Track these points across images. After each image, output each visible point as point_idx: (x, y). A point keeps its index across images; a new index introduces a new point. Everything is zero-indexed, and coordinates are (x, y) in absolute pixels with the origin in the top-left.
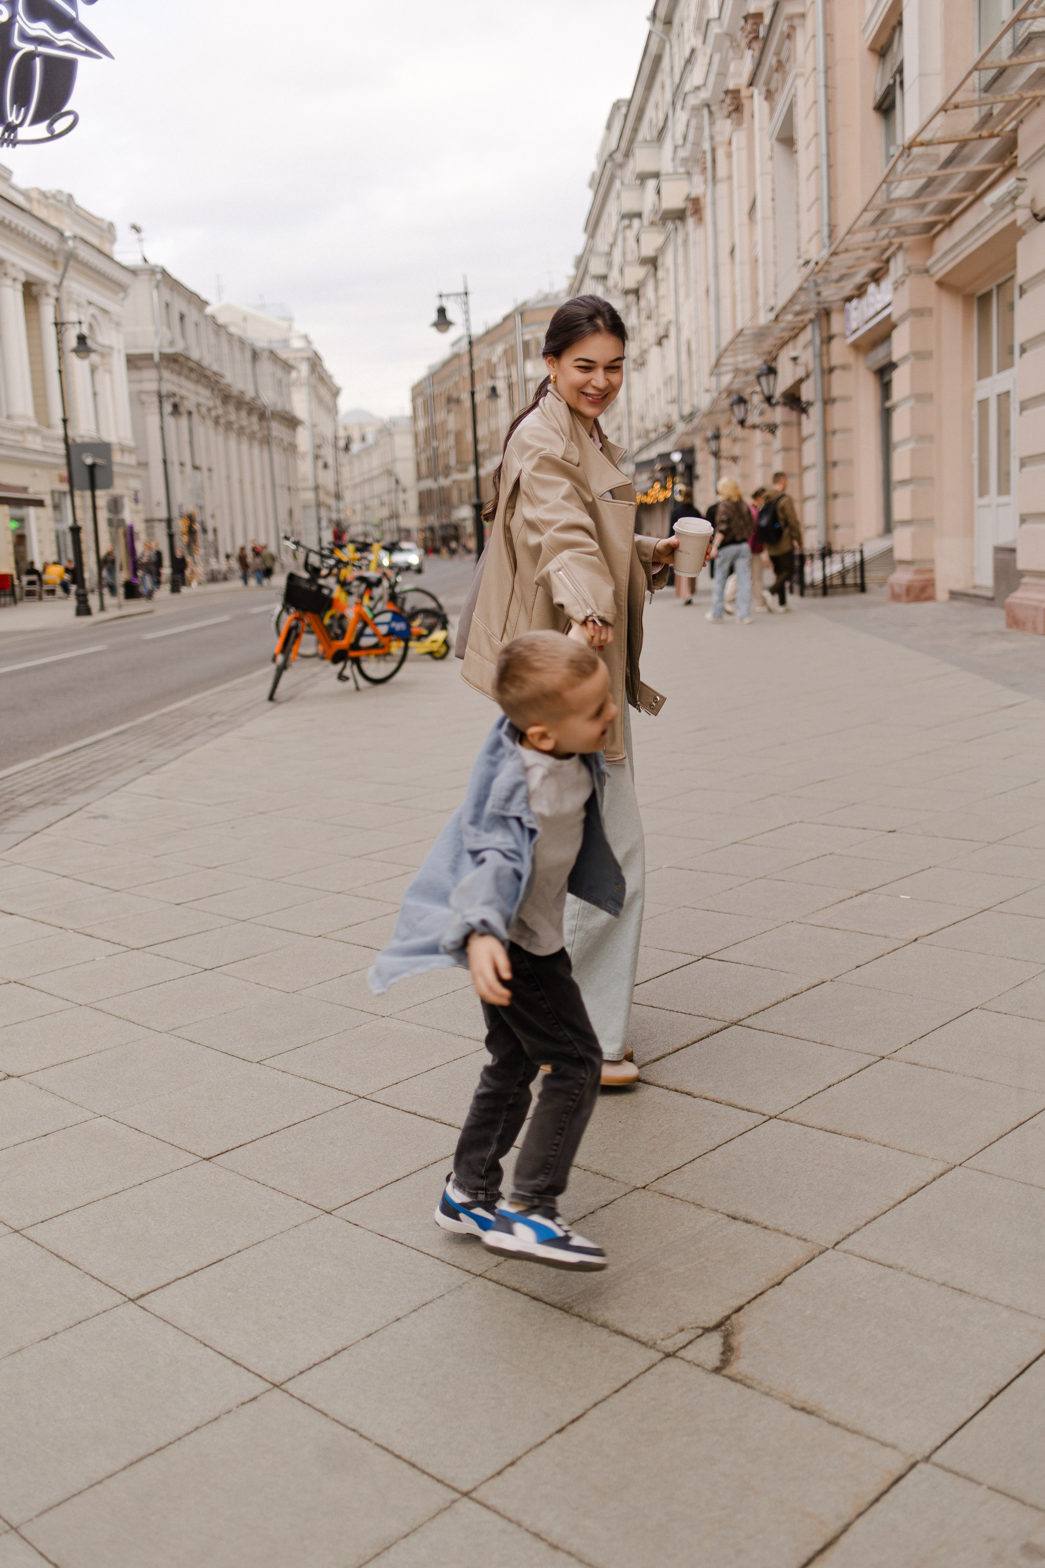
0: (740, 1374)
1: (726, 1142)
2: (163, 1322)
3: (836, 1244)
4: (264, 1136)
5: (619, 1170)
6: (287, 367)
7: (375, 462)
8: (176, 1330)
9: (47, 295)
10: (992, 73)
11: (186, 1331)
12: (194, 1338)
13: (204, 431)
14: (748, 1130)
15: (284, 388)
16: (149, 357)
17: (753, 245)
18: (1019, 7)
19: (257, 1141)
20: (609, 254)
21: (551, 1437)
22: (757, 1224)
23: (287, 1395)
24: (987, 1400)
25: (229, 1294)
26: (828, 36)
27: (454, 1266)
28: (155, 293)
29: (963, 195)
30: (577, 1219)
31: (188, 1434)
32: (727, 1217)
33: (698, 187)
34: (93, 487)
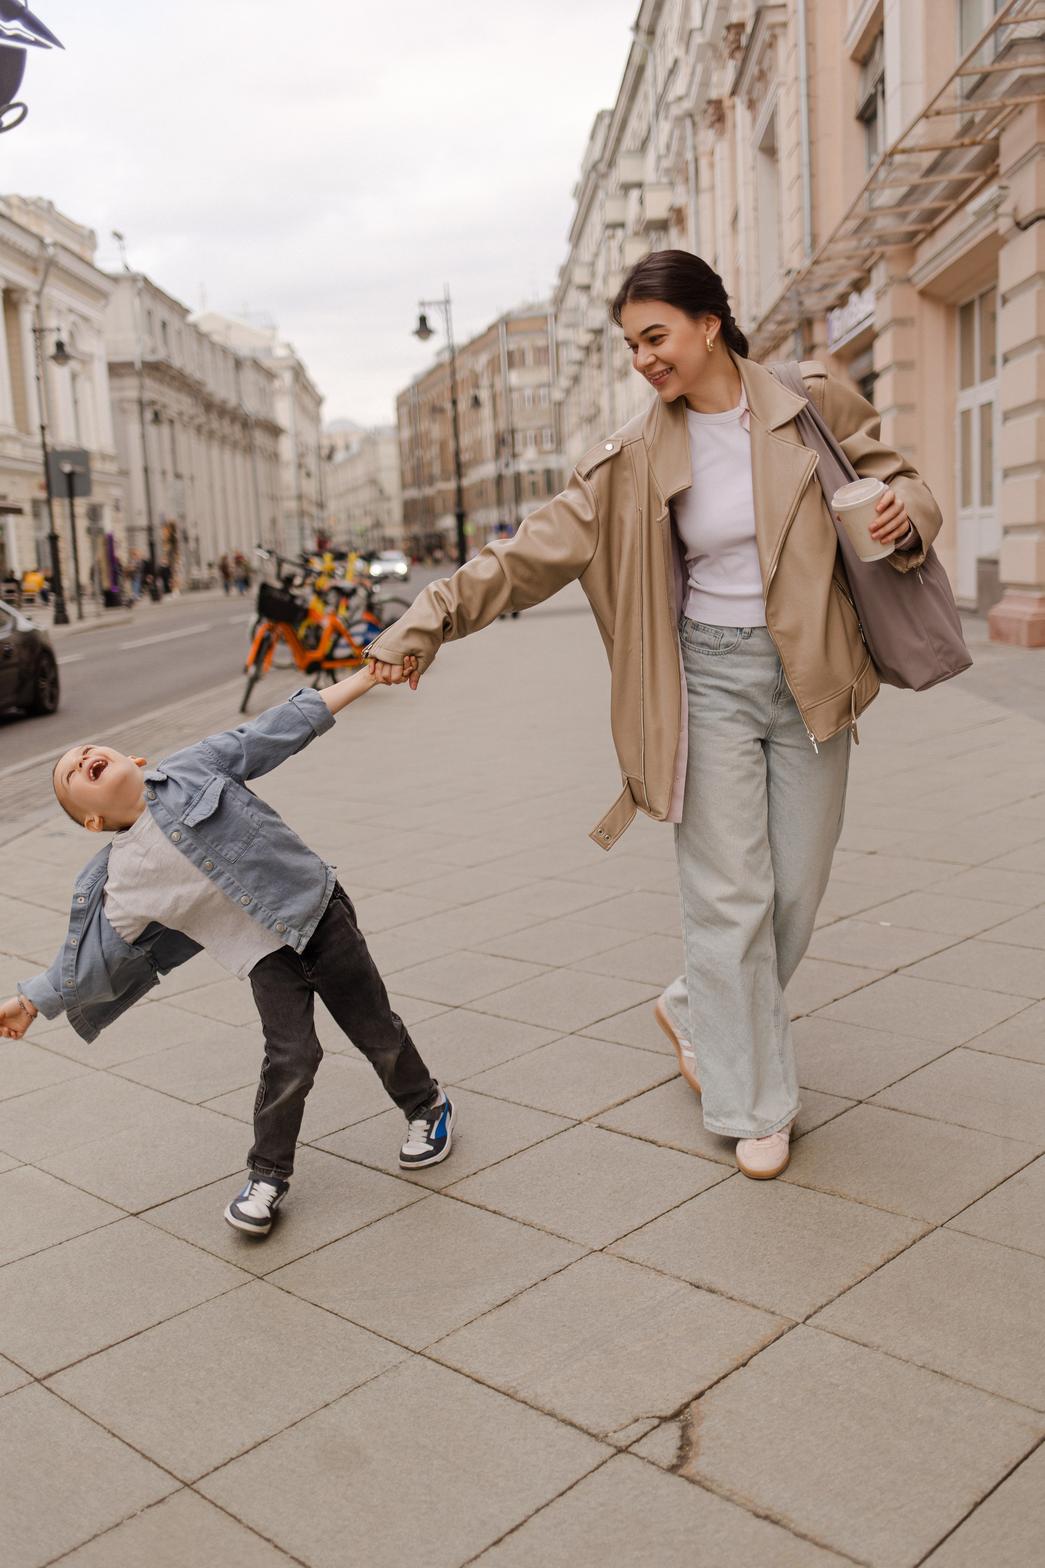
0: (699, 1475)
1: (692, 1198)
2: (69, 1407)
3: (807, 1319)
4: (198, 1189)
5: (575, 1230)
6: (270, 375)
7: (359, 471)
8: (83, 1416)
9: (27, 302)
10: (975, 79)
11: (93, 1417)
12: (102, 1426)
13: (187, 440)
14: (715, 1183)
15: (266, 396)
16: (130, 365)
17: (735, 256)
18: (1001, 12)
19: (190, 1194)
20: (592, 264)
21: (486, 1550)
22: (722, 1295)
23: (198, 1496)
24: (971, 1507)
25: (144, 1374)
26: (810, 45)
27: (391, 1341)
28: (137, 301)
29: (945, 204)
30: (527, 1286)
31: (84, 1543)
32: (689, 1286)
33: (681, 197)
34: (71, 494)
